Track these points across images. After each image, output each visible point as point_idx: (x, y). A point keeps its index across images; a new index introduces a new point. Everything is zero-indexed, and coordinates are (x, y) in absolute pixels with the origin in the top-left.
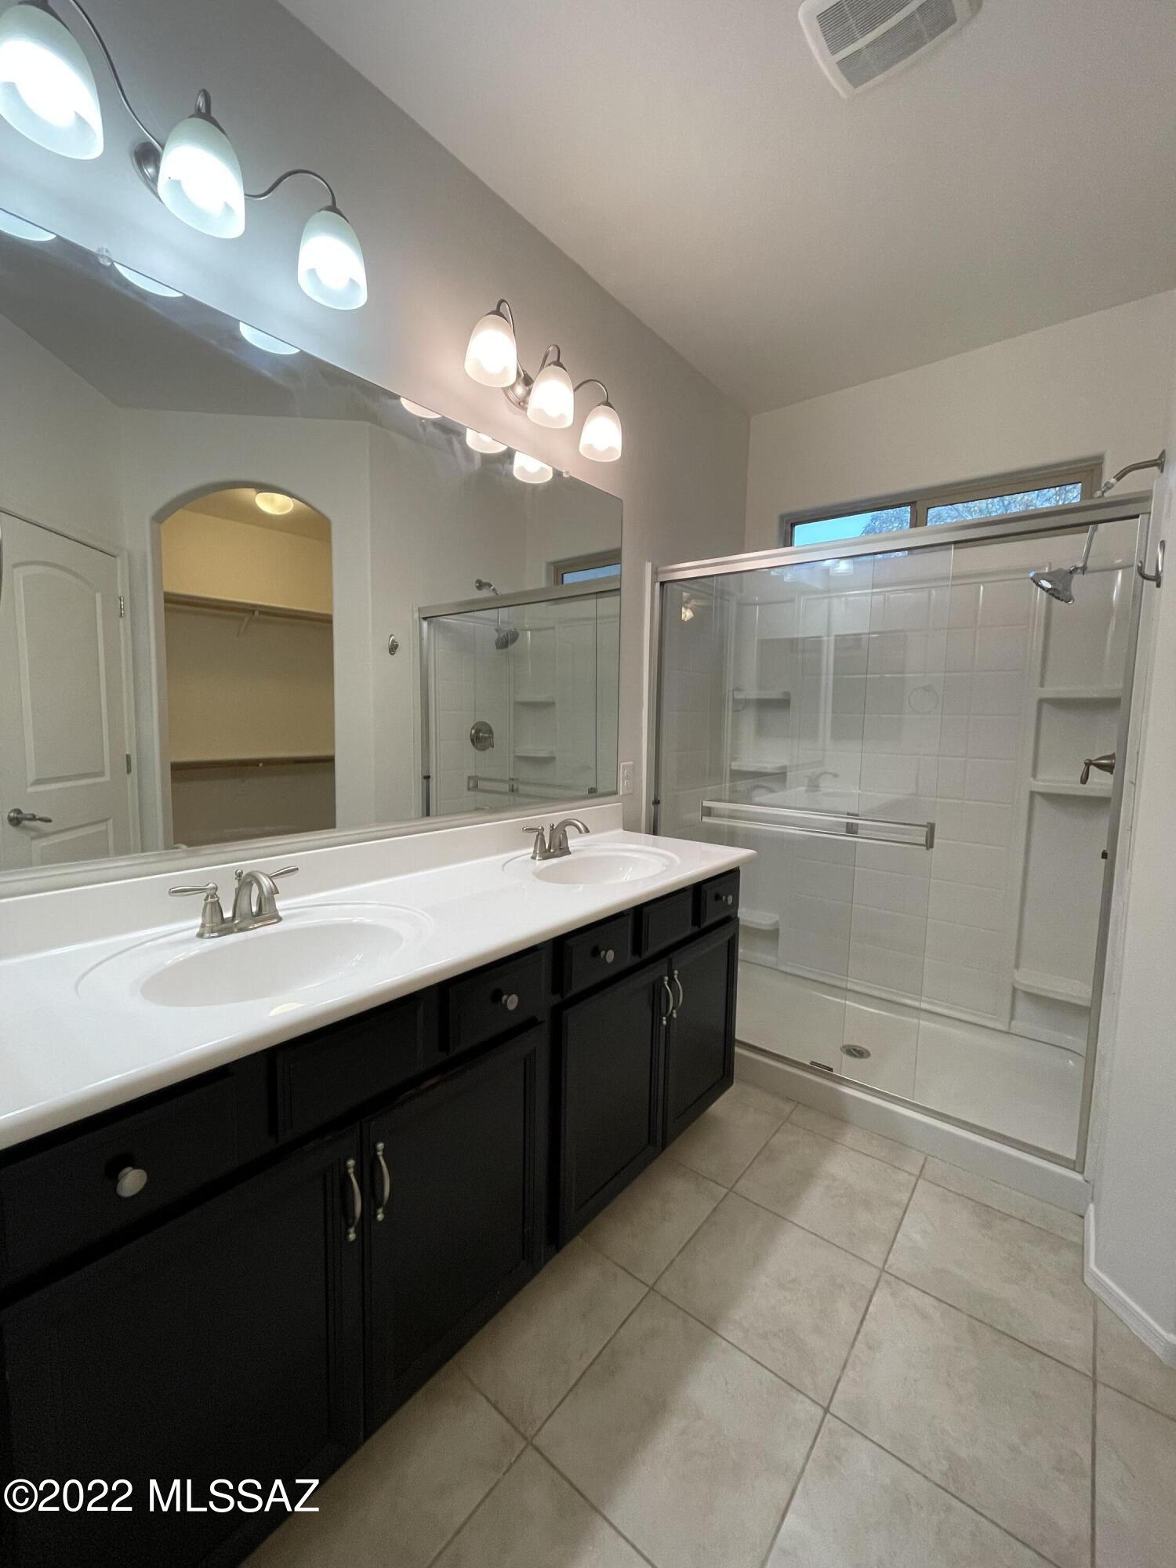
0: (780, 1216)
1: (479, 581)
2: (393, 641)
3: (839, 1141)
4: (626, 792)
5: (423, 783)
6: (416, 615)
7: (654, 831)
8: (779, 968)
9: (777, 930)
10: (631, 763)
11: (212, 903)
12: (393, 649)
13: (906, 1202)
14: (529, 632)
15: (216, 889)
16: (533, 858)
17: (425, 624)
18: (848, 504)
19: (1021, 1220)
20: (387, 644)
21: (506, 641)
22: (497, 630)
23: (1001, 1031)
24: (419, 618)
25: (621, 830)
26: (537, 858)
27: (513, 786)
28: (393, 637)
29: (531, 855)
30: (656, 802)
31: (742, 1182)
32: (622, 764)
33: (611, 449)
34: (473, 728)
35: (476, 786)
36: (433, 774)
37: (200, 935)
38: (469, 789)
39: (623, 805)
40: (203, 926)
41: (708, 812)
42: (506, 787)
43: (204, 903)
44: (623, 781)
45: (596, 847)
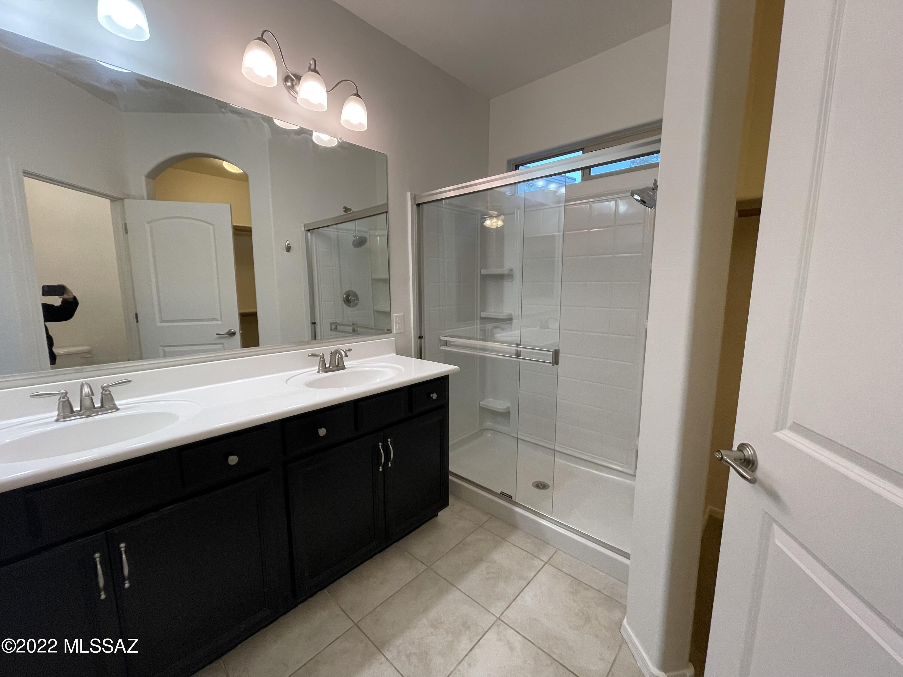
0: (451, 584)
1: (345, 208)
2: (288, 244)
3: (507, 539)
4: (399, 331)
5: (311, 326)
6: (303, 229)
7: (420, 356)
8: (511, 434)
9: (509, 412)
10: (403, 314)
11: (63, 402)
12: (288, 249)
13: (531, 578)
14: (378, 238)
15: (66, 393)
16: (318, 372)
17: (309, 234)
18: (546, 151)
19: (598, 591)
20: (284, 246)
21: (360, 242)
22: (354, 236)
23: (628, 474)
24: (305, 230)
25: (394, 355)
26: (320, 372)
27: (354, 328)
28: (288, 242)
29: (317, 371)
30: (420, 337)
31: (438, 563)
32: (394, 315)
33: (361, 124)
34: (345, 294)
35: (336, 328)
36: (318, 321)
37: (57, 421)
38: (331, 330)
39: (396, 339)
40: (58, 415)
41: (446, 343)
42: (350, 329)
43: (58, 402)
44: (396, 326)
45: (367, 365)
